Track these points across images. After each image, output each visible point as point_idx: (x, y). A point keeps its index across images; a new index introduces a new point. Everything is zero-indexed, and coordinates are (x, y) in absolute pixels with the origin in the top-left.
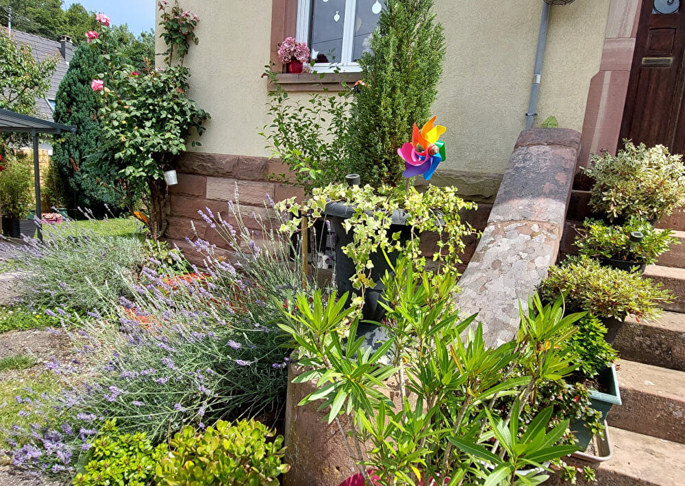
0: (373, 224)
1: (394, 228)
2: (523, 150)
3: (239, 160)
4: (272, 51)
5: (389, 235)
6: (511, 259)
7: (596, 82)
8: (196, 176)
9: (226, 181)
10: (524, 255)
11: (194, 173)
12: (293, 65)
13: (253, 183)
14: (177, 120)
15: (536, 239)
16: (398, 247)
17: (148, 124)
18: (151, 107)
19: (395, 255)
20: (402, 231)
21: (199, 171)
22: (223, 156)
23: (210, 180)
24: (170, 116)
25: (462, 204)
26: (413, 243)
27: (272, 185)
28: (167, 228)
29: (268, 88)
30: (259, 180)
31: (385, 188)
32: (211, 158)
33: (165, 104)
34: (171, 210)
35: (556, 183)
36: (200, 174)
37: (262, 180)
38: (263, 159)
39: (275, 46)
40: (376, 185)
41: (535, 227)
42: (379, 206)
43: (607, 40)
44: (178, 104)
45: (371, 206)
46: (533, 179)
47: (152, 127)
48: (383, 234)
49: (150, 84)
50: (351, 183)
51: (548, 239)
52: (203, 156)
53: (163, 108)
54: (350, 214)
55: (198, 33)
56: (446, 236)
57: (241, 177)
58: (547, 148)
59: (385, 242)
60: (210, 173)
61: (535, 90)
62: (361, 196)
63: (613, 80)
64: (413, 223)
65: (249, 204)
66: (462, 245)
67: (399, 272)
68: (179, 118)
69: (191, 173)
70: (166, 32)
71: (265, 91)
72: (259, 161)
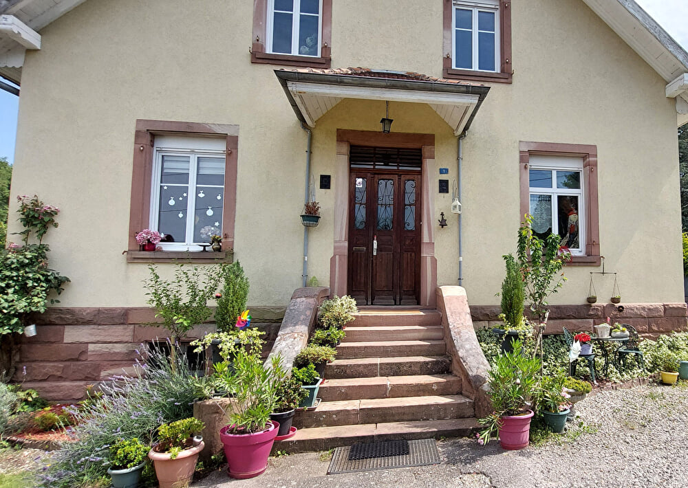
0: (229, 345)
1: (236, 345)
2: (294, 300)
3: (99, 310)
4: (130, 236)
5: (234, 347)
6: (286, 349)
7: (333, 260)
8: (53, 327)
9: (87, 327)
10: (291, 347)
11: (51, 324)
12: (149, 246)
13: (114, 327)
14: (42, 287)
15: (296, 340)
16: (238, 350)
17: (11, 291)
18: (15, 278)
19: (237, 353)
20: (239, 345)
21: (57, 322)
22: (82, 309)
23: (67, 328)
24: (36, 284)
25: (259, 333)
26: (242, 348)
27: (132, 327)
28: (15, 373)
29: (127, 259)
30: (119, 324)
31: (231, 332)
32: (70, 311)
33: (30, 275)
34: (20, 357)
35: (306, 315)
36: (57, 325)
37: (123, 324)
38: (123, 308)
39: (133, 234)
40: (228, 332)
41: (296, 335)
42: (230, 339)
43: (335, 242)
44: (43, 275)
45: (228, 339)
46: (297, 314)
47: (15, 292)
48: (232, 347)
49: (15, 261)
50: (219, 332)
51: (301, 339)
52: (61, 310)
53: (28, 278)
54: (220, 342)
55: (57, 219)
56: (254, 344)
57: (102, 323)
58: (304, 299)
59: (233, 349)
60: (70, 322)
61: (305, 263)
62: (223, 336)
63: (340, 260)
64: (242, 342)
65: (110, 342)
66: (261, 346)
67: (238, 358)
68: (44, 285)
69: (46, 325)
70: (23, 217)
71: (125, 261)
72: (119, 311)
